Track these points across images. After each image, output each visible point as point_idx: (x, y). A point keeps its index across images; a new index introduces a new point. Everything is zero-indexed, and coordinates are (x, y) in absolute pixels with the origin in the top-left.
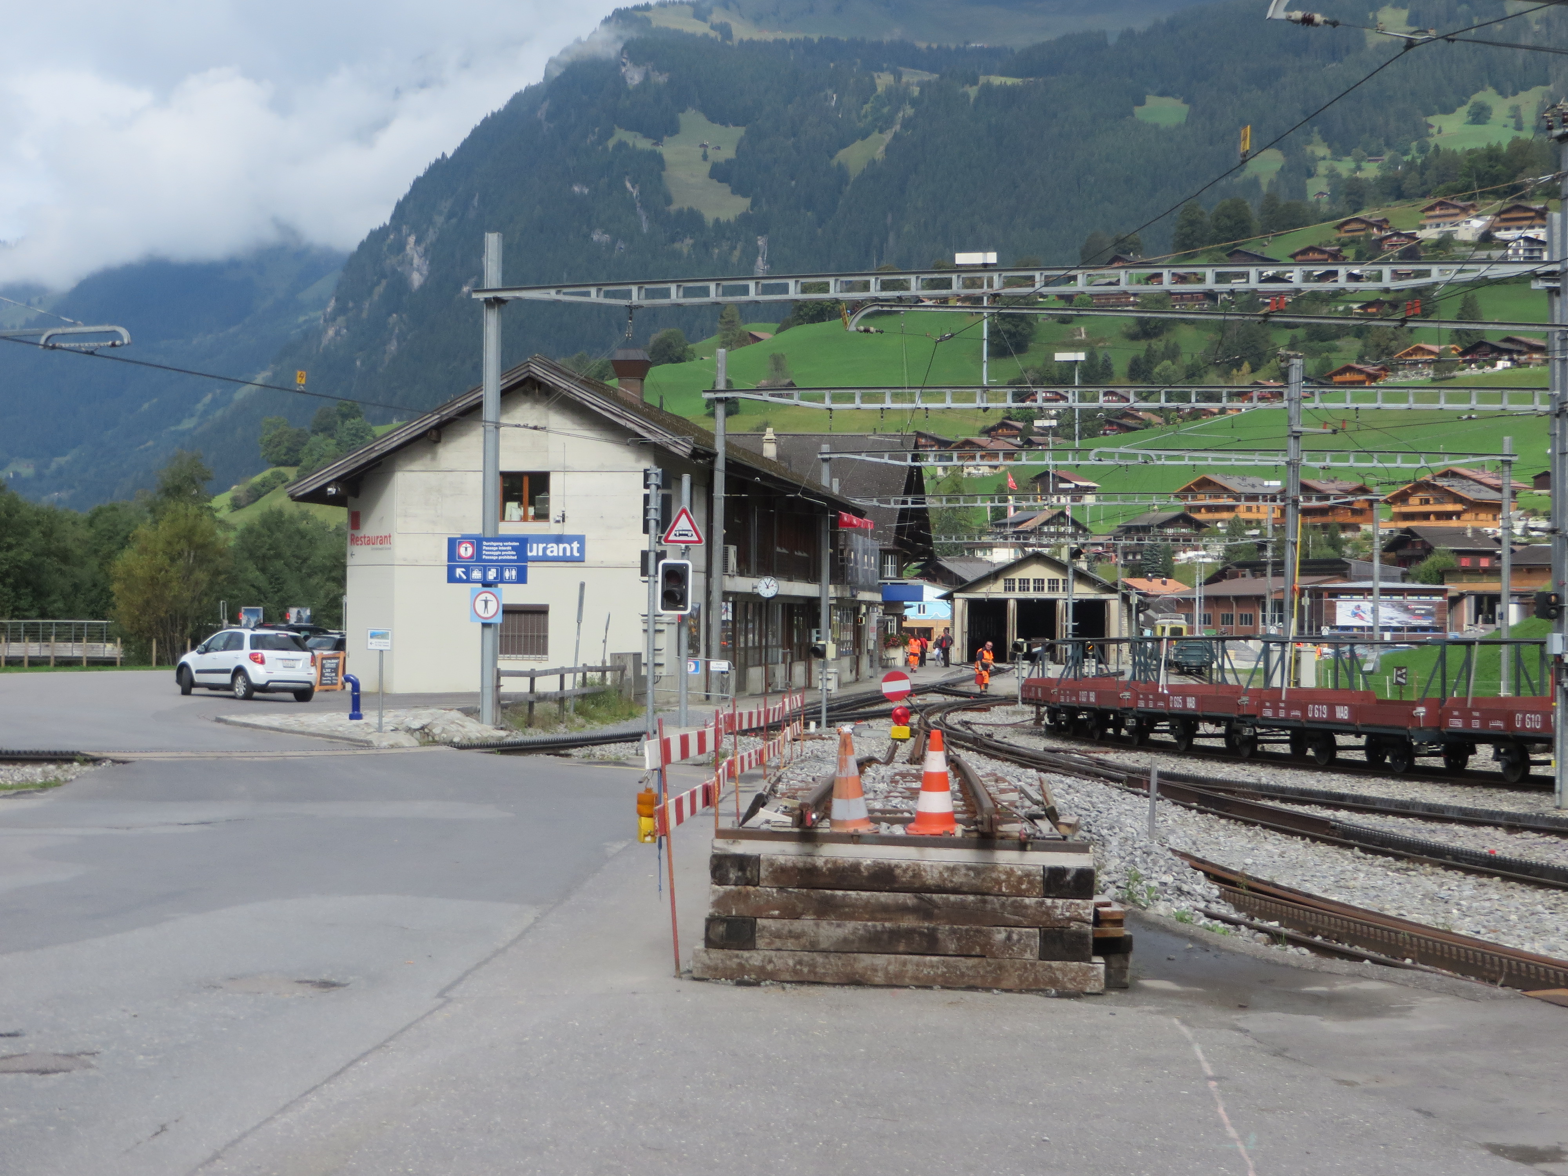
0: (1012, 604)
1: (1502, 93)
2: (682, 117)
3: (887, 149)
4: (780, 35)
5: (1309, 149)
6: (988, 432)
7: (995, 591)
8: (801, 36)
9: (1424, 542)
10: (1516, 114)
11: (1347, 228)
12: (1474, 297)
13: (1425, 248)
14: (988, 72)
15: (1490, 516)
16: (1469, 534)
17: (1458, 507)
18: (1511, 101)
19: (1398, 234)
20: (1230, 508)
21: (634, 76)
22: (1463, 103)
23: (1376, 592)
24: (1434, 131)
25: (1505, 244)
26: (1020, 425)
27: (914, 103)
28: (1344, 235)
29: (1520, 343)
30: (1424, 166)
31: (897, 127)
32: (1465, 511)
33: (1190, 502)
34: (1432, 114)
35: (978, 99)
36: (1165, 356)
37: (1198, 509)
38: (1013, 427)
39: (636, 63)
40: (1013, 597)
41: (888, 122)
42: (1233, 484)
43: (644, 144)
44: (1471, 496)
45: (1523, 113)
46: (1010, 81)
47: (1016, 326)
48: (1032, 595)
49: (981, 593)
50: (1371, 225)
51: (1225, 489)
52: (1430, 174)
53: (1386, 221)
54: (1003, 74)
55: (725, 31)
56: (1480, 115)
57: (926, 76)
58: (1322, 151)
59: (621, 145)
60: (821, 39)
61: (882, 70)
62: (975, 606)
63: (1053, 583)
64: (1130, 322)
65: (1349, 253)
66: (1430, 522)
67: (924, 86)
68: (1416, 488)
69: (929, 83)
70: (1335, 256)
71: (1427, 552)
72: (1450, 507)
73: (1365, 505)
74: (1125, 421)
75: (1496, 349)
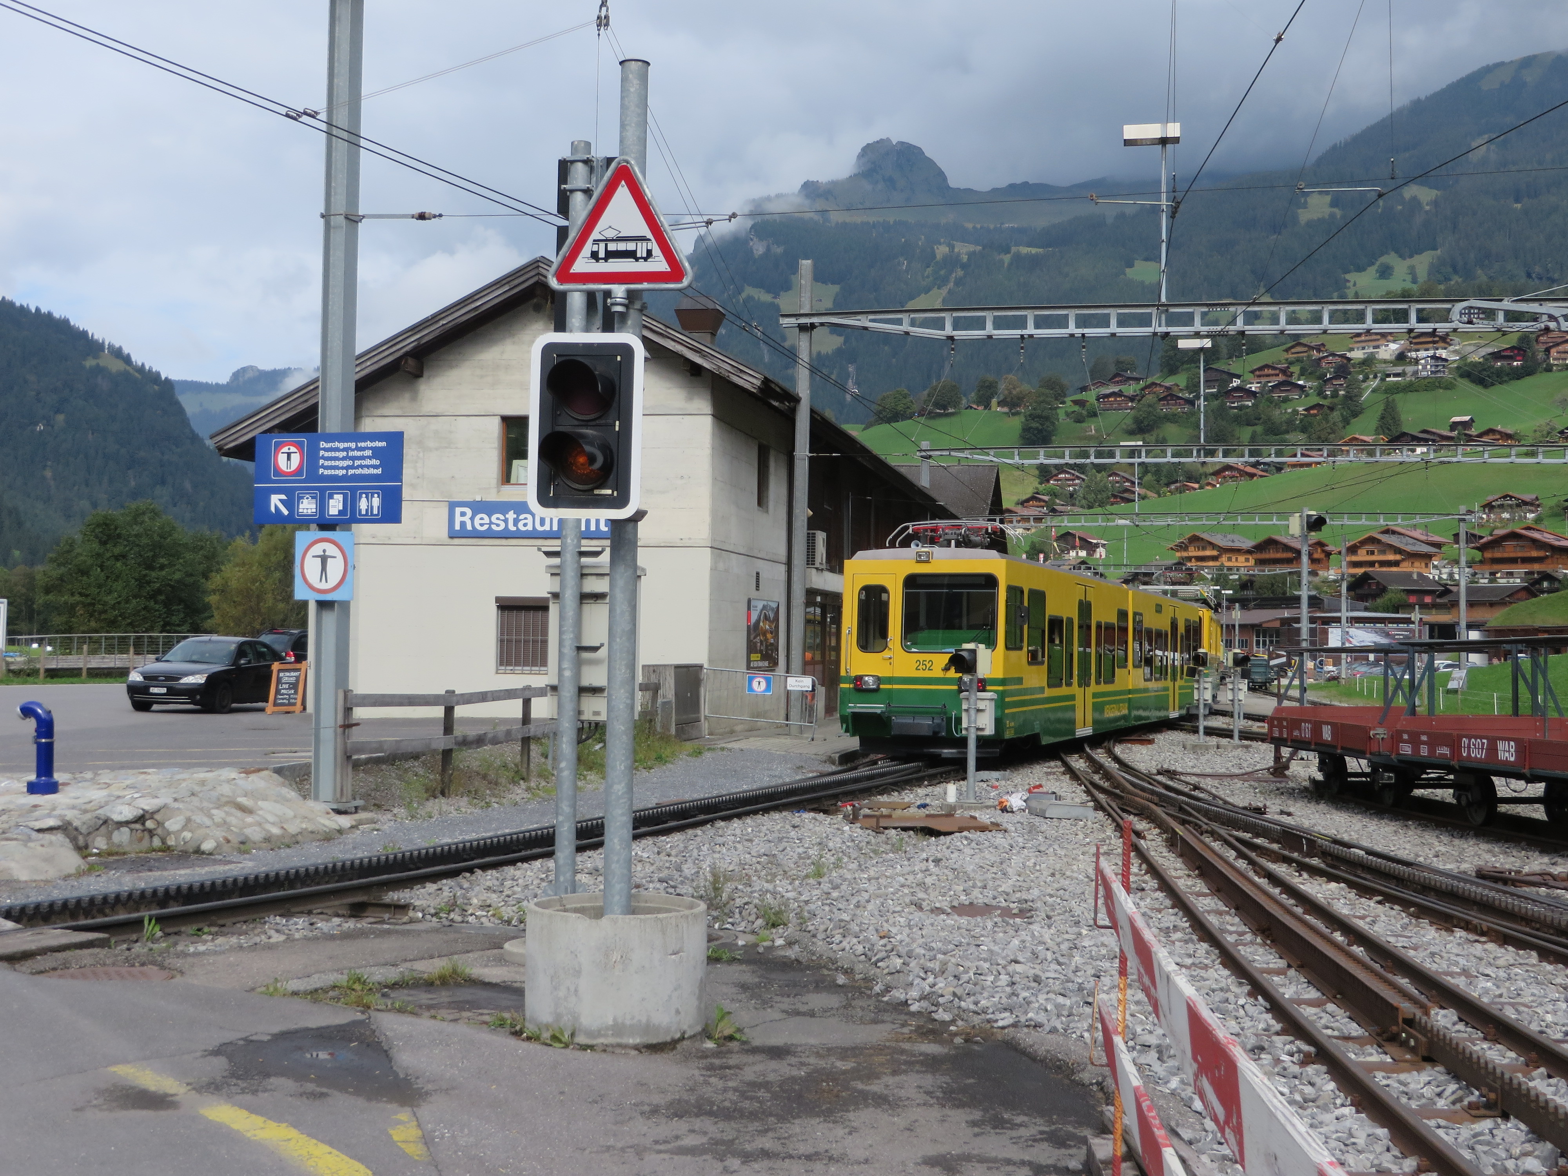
1: (1402, 257)
3: (944, 301)
4: (866, 219)
6: (1020, 503)
8: (881, 220)
9: (1378, 583)
10: (1412, 271)
11: (1293, 350)
12: (1394, 400)
13: (1354, 366)
14: (1016, 245)
15: (1423, 565)
16: (1415, 577)
17: (1398, 557)
18: (1409, 262)
19: (1333, 355)
20: (1214, 558)
21: (759, 248)
22: (1373, 264)
23: (1344, 620)
24: (1350, 284)
25: (1417, 361)
26: (1046, 498)
27: (964, 266)
28: (1290, 356)
29: (1434, 433)
31: (951, 285)
32: (1403, 560)
33: (1185, 554)
34: (1348, 272)
35: (1010, 264)
37: (1189, 559)
38: (1040, 500)
39: (761, 239)
41: (944, 281)
42: (1217, 539)
43: (765, 297)
44: (1409, 548)
45: (1417, 271)
46: (1034, 251)
47: (1042, 425)
50: (1312, 348)
51: (1210, 543)
53: (1323, 345)
54: (1029, 245)
55: (826, 215)
56: (1385, 272)
57: (972, 248)
59: (750, 298)
60: (895, 221)
61: (940, 244)
64: (1129, 421)
65: (1295, 369)
66: (1377, 568)
67: (971, 255)
68: (1363, 543)
69: (974, 253)
70: (1284, 371)
71: (1383, 590)
72: (1391, 557)
73: (1322, 556)
74: (1126, 495)
75: (1414, 438)
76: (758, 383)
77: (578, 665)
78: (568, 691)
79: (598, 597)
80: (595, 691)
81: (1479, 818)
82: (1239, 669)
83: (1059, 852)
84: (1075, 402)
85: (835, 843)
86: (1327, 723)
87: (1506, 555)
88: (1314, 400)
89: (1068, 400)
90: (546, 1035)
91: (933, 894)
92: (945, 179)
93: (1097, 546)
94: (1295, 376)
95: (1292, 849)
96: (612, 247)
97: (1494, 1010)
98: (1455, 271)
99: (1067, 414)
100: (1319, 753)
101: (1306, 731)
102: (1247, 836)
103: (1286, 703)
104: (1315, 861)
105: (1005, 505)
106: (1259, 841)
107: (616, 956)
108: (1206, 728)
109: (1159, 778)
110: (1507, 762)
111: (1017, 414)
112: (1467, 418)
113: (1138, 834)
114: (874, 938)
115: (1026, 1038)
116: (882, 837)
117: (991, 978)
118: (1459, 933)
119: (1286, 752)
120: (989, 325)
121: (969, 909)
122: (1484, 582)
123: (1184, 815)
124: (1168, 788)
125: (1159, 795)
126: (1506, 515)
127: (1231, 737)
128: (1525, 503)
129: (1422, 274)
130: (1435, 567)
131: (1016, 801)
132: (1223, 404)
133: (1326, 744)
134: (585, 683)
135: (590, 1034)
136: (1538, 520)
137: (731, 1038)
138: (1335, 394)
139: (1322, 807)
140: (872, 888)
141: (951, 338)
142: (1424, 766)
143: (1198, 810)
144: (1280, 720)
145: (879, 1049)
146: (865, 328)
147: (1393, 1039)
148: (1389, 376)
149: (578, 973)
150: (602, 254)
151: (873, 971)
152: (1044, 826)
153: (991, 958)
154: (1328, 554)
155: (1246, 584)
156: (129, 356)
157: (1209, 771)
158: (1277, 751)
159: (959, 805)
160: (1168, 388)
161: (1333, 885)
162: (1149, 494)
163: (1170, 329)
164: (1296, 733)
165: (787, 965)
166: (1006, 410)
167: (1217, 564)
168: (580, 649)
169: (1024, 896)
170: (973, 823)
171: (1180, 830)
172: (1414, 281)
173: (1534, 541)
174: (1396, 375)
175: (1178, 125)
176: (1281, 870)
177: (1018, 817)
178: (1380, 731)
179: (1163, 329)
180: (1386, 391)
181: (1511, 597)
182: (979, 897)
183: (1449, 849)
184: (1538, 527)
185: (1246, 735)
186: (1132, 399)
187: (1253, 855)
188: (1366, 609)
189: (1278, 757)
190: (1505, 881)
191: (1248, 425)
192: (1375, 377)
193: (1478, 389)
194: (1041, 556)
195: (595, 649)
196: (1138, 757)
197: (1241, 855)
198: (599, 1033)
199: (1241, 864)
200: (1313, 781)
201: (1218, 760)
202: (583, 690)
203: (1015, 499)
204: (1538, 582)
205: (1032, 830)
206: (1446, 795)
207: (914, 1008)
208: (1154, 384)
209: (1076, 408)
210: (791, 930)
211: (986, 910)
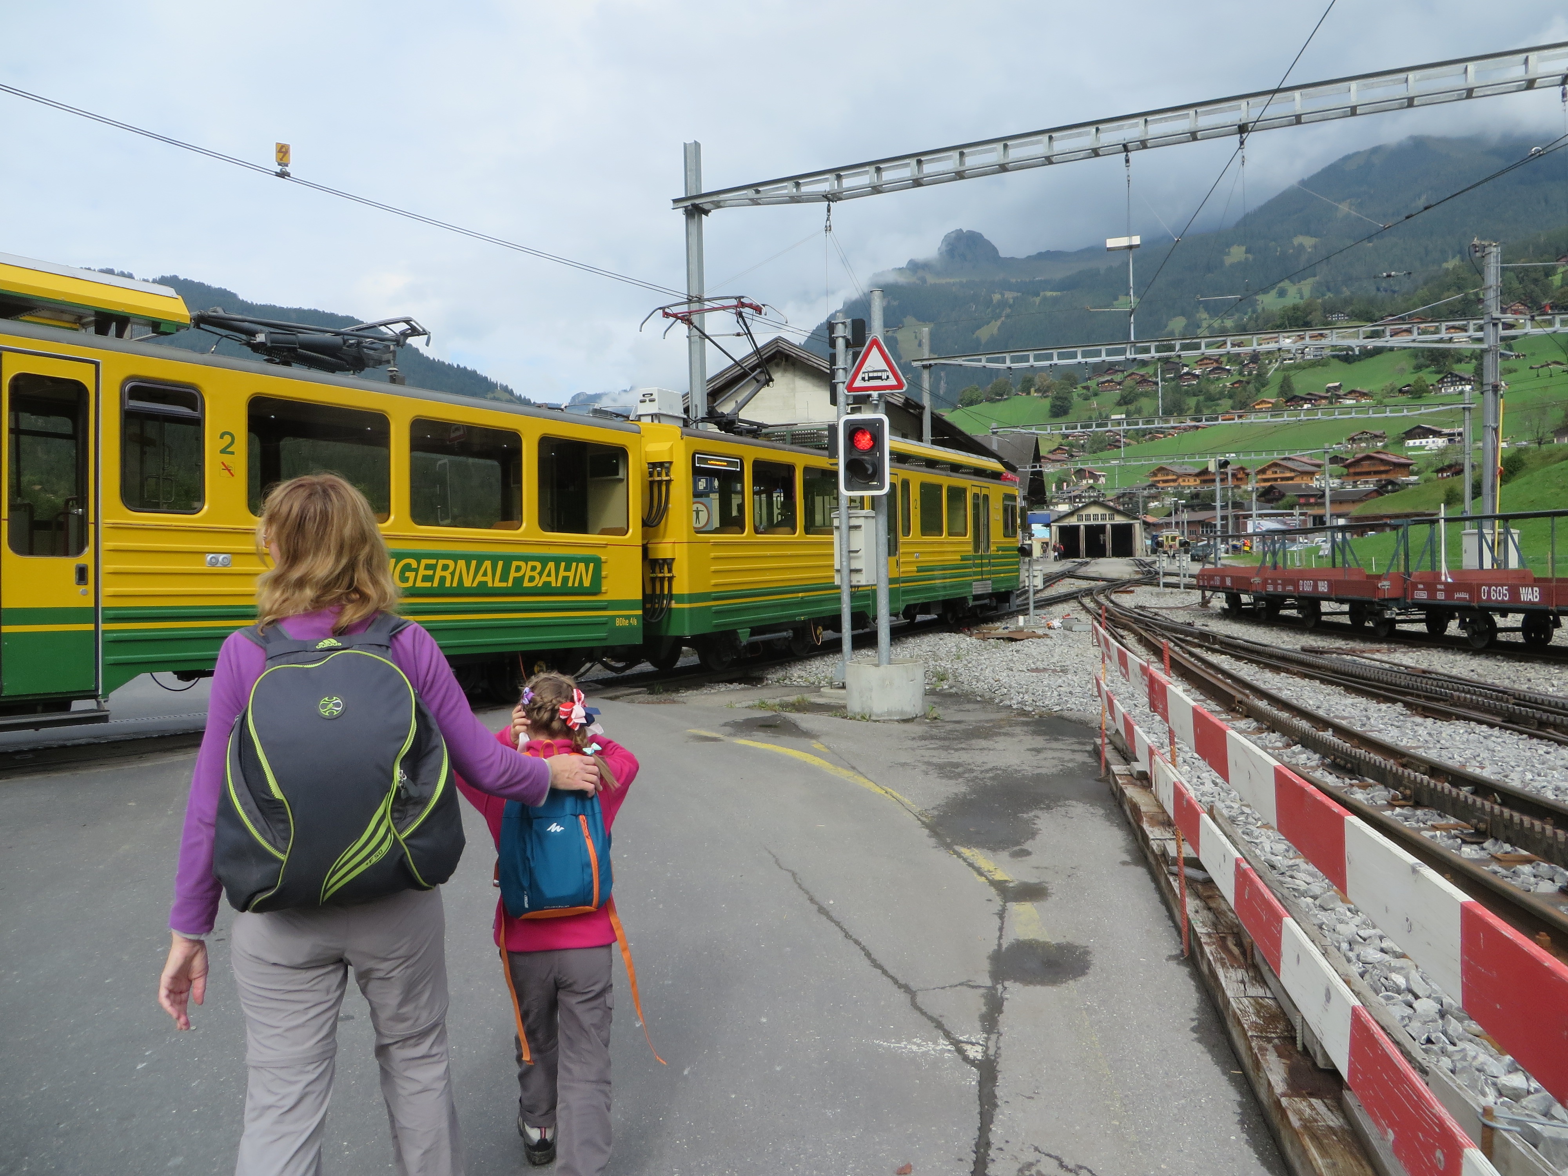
0: (1082, 528)
1: (1293, 282)
2: (905, 320)
3: (999, 328)
4: (948, 280)
5: (1198, 315)
6: (1050, 452)
7: (1073, 521)
8: (958, 280)
9: (1279, 492)
10: (1300, 292)
12: (1289, 375)
13: (1262, 355)
14: (1044, 291)
15: (1309, 479)
16: (1304, 486)
17: (1292, 474)
18: (1297, 286)
20: (1174, 481)
22: (1272, 289)
23: (1254, 516)
24: (1260, 303)
26: (1067, 448)
27: (1010, 306)
29: (1316, 395)
30: (1257, 318)
31: (1003, 318)
32: (1296, 476)
33: (1155, 479)
34: (1257, 295)
35: (1041, 304)
36: (1135, 413)
37: (1158, 482)
38: (1063, 449)
40: (1083, 524)
41: (1000, 317)
42: (1176, 469)
44: (1300, 469)
45: (1304, 290)
46: (1054, 294)
47: (1063, 403)
48: (1092, 522)
49: (1067, 522)
51: (1172, 471)
52: (1260, 322)
54: (1052, 290)
55: (924, 281)
56: (1282, 293)
57: (1015, 294)
58: (1205, 315)
61: (995, 293)
62: (1062, 529)
63: (1103, 517)
64: (1118, 398)
65: (1224, 359)
66: (1279, 482)
67: (1015, 299)
68: (1270, 466)
69: (1017, 297)
70: (1217, 361)
71: (1282, 496)
72: (1288, 474)
73: (1243, 476)
74: (1117, 444)
75: (1302, 399)
76: (902, 401)
77: (850, 559)
78: (845, 572)
79: (858, 527)
80: (858, 571)
81: (1311, 624)
82: (1182, 548)
83: (1080, 646)
84: (1084, 388)
85: (963, 645)
86: (1228, 576)
87: (1364, 470)
88: (1237, 378)
89: (1079, 386)
90: (858, 717)
91: (1018, 664)
92: (997, 252)
93: (1100, 476)
94: (1224, 363)
95: (1205, 641)
96: (871, 375)
97: (1289, 701)
98: (1329, 290)
99: (1079, 395)
100: (1226, 593)
101: (1217, 582)
102: (1182, 636)
103: (1208, 566)
104: (1217, 646)
105: (1041, 454)
106: (1188, 638)
107: (887, 682)
108: (1164, 583)
109: (1136, 610)
110: (1323, 593)
111: (1047, 397)
112: (1337, 384)
113: (1122, 637)
114: (992, 681)
115: (1066, 714)
116: (987, 643)
117: (1049, 693)
118: (1283, 674)
119: (1208, 594)
120: (1031, 359)
121: (1037, 670)
122: (1349, 488)
123: (1148, 627)
124: (1140, 615)
125: (1135, 618)
126: (1363, 445)
127: (1179, 587)
128: (1376, 436)
129: (1307, 293)
130: (1317, 479)
131: (1056, 623)
132: (1178, 384)
133: (1228, 588)
134: (853, 568)
135: (877, 715)
136: (1385, 446)
137: (936, 718)
138: (1250, 374)
139: (1227, 622)
140: (987, 662)
141: (1010, 368)
142: (1284, 598)
143: (1156, 625)
144: (1203, 576)
145: (1002, 720)
146: (961, 365)
147: (1233, 710)
148: (1285, 360)
149: (871, 690)
150: (867, 378)
151: (993, 695)
152: (1071, 635)
153: (1049, 686)
154: (1247, 475)
155: (1196, 496)
156: (512, 390)
157: (1165, 606)
158: (1203, 593)
159: (1025, 626)
160: (1142, 376)
161: (1223, 656)
162: (1132, 442)
163: (1137, 356)
164: (1212, 583)
165: (951, 695)
166: (1040, 394)
167: (1176, 484)
168: (850, 552)
169: (1063, 664)
170: (1033, 634)
171: (1144, 633)
172: (1302, 298)
173: (1382, 460)
174: (1290, 359)
175: (1139, 237)
176: (1197, 651)
177: (1056, 632)
178: (1256, 579)
179: (1133, 356)
180: (1284, 370)
181: (1368, 495)
182: (1040, 665)
183: (1292, 639)
184: (1385, 451)
185: (1188, 587)
186: (1119, 384)
187: (1183, 645)
188: (1272, 508)
189: (1204, 597)
190: (1316, 652)
191: (1195, 396)
192: (1277, 361)
193: (1345, 365)
194: (1065, 484)
195: (857, 551)
196: (1125, 600)
197: (1176, 645)
198: (881, 715)
199: (1177, 649)
200: (1223, 609)
201: (1171, 600)
202: (852, 571)
203: (1047, 449)
204: (1385, 486)
205: (1065, 636)
206: (1293, 613)
207: (1015, 707)
208: (1133, 373)
209: (1085, 391)
210: (951, 681)
211: (1045, 670)
